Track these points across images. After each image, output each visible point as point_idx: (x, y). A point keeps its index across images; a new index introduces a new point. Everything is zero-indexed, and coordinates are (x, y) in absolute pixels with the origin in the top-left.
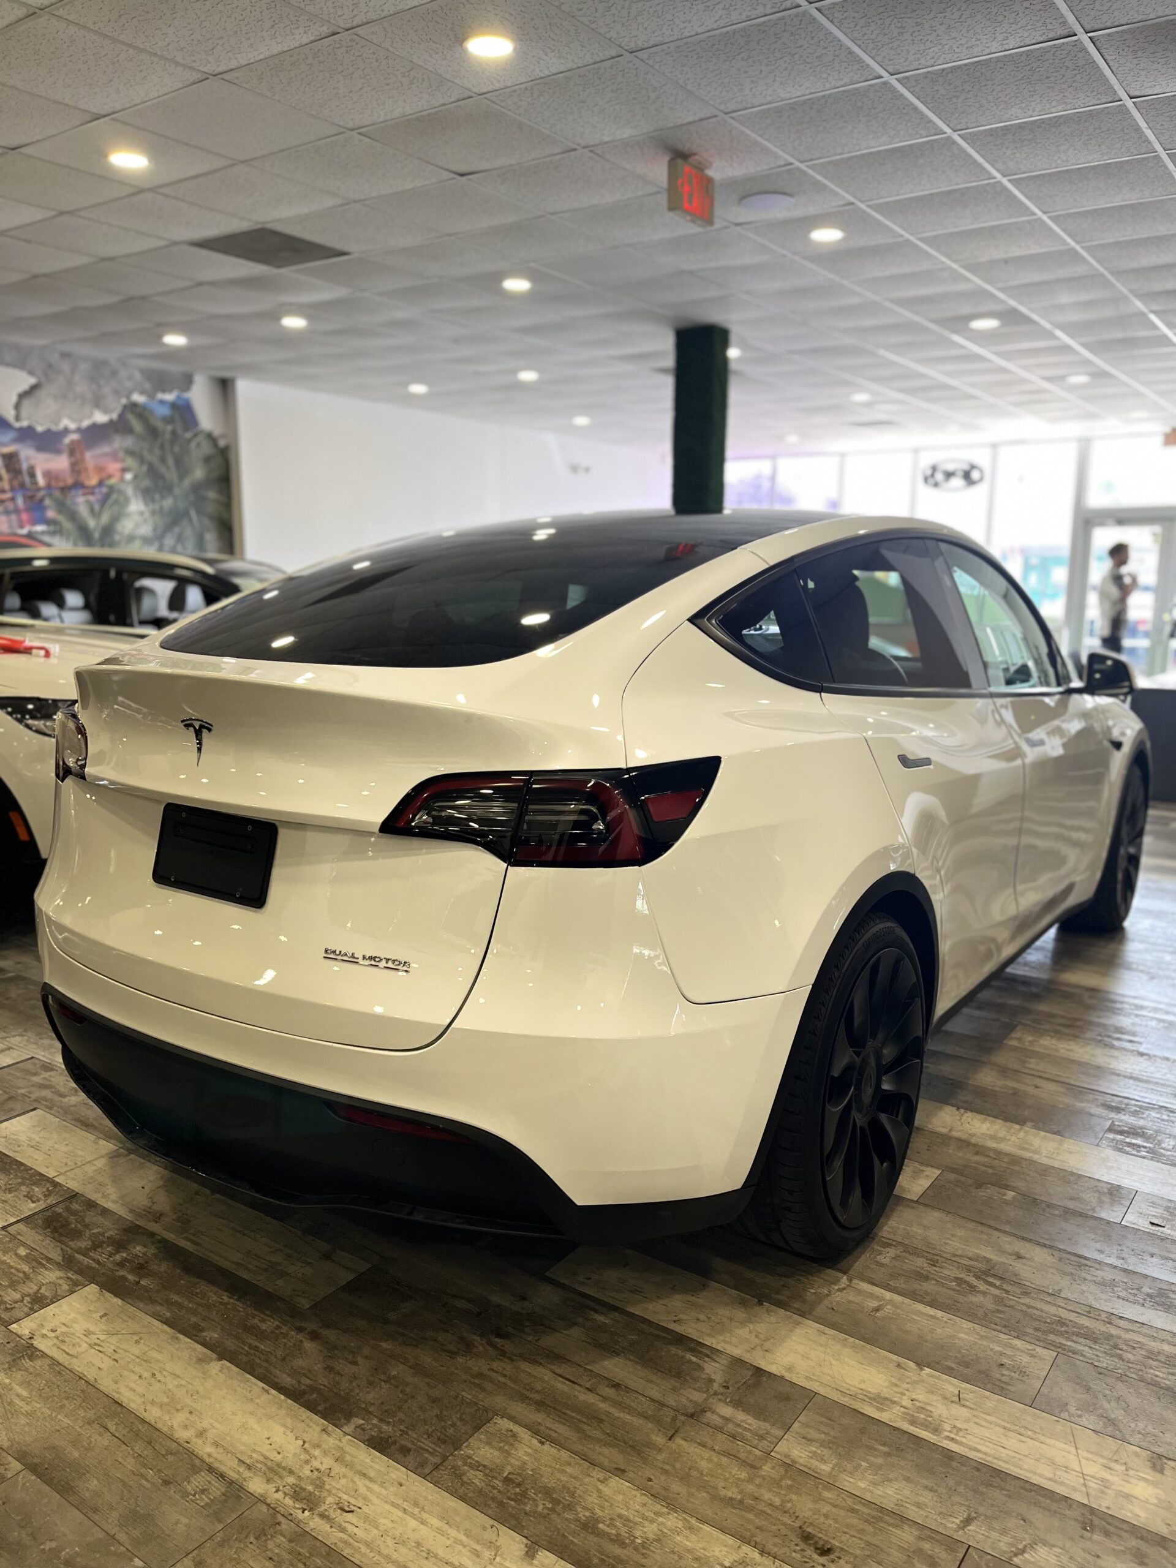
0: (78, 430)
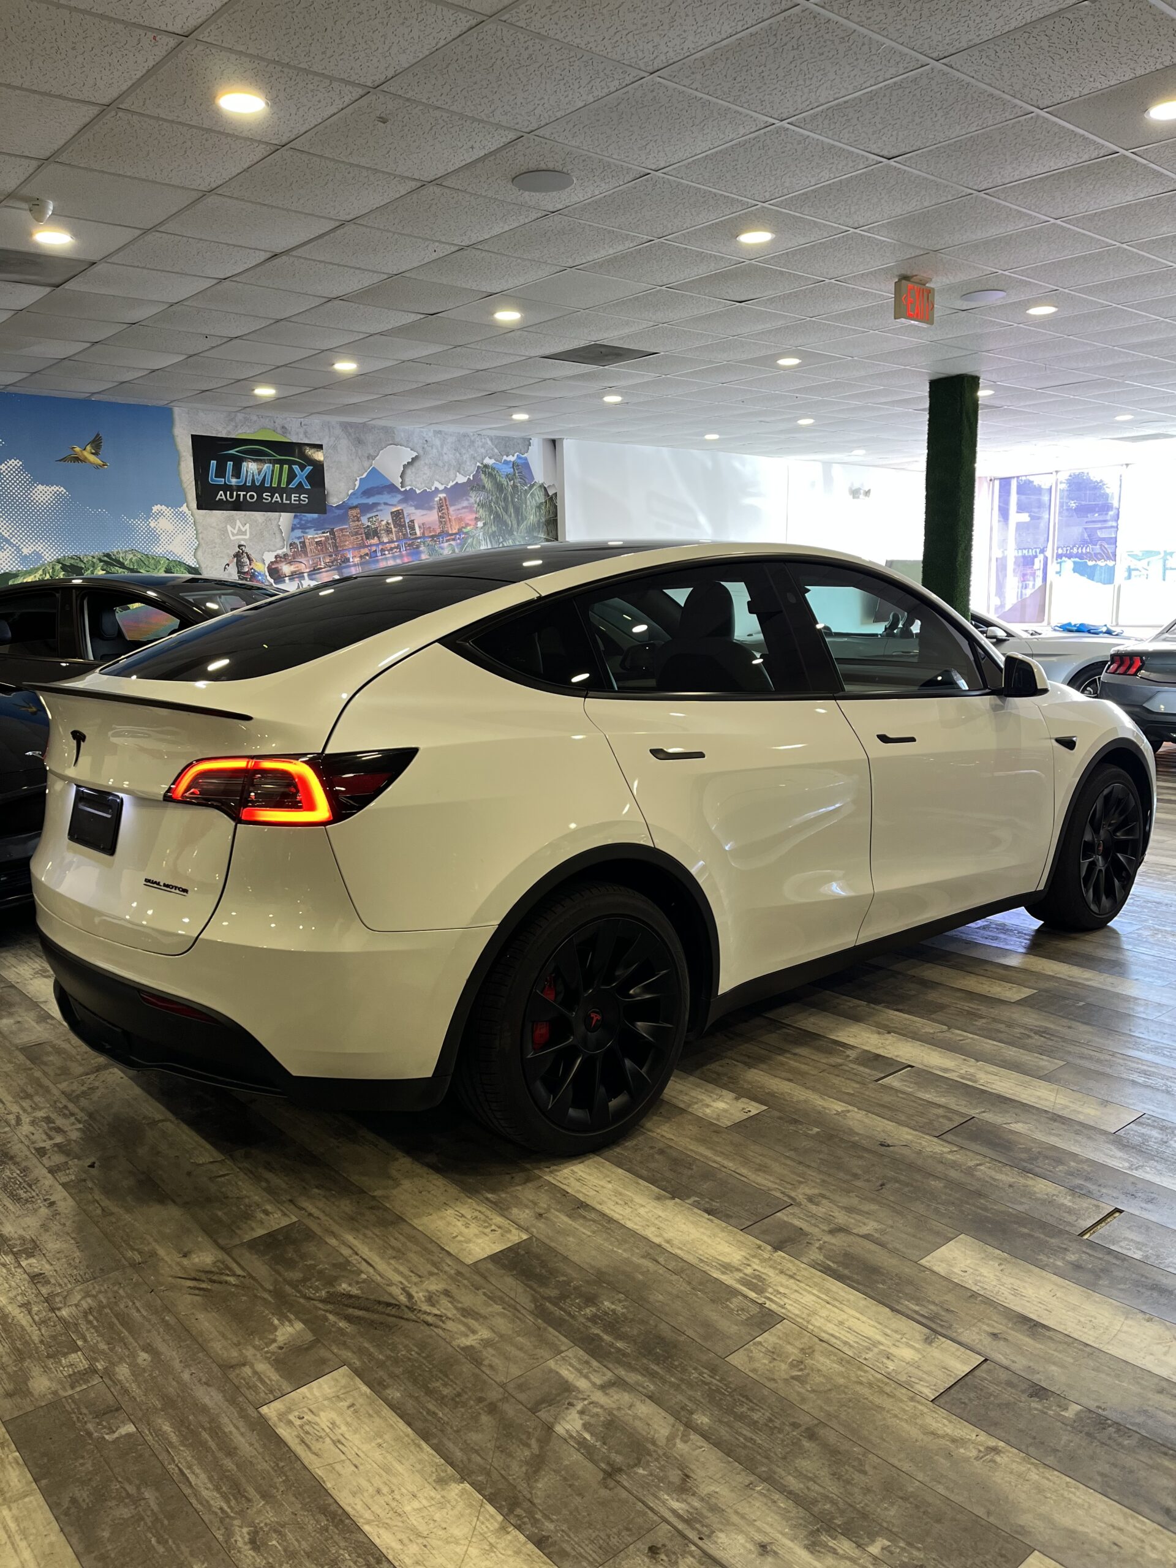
0: (445, 490)
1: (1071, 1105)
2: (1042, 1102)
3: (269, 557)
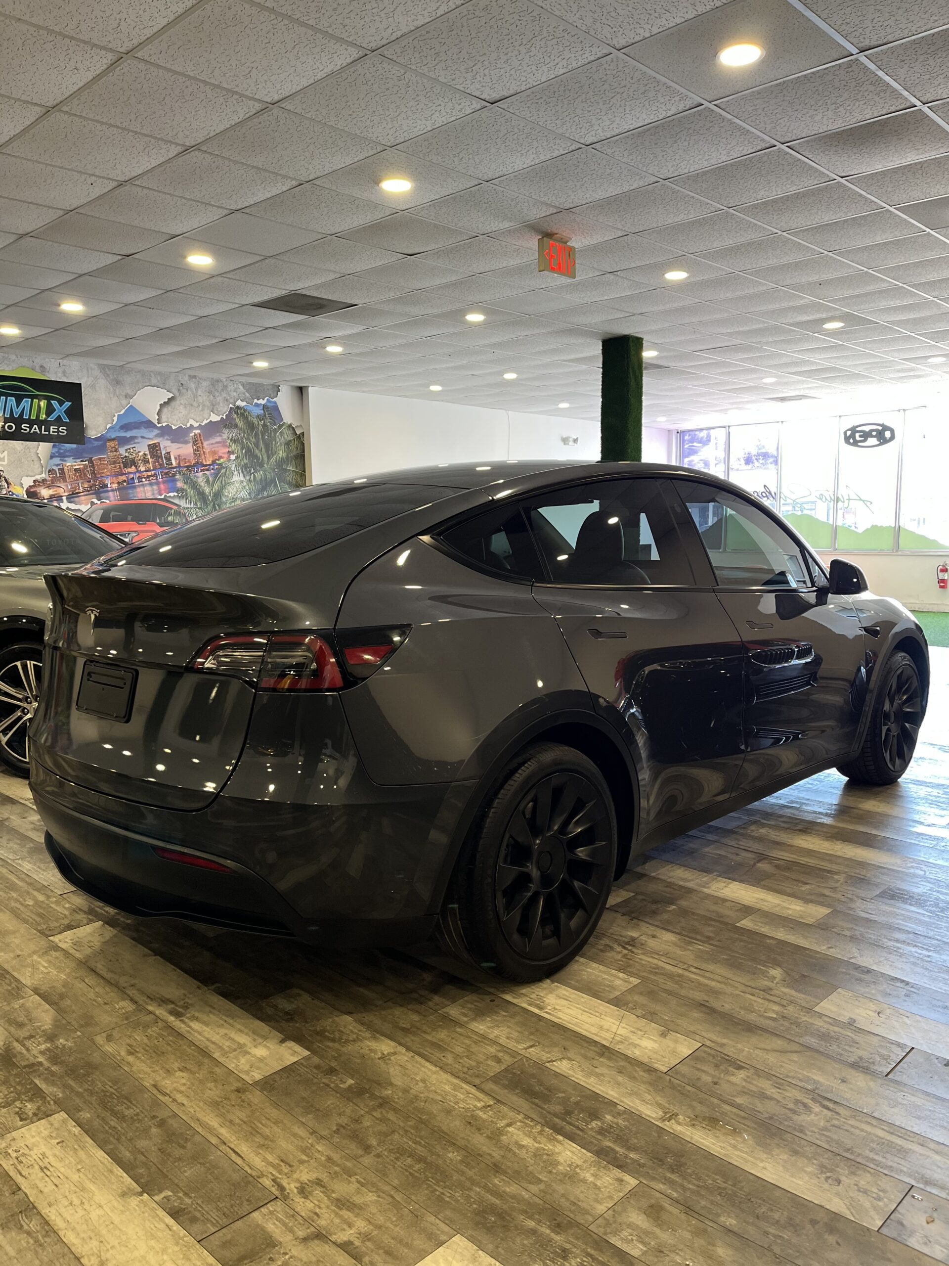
0: (200, 427)
1: (630, 1035)
2: (604, 1034)
3: (28, 482)
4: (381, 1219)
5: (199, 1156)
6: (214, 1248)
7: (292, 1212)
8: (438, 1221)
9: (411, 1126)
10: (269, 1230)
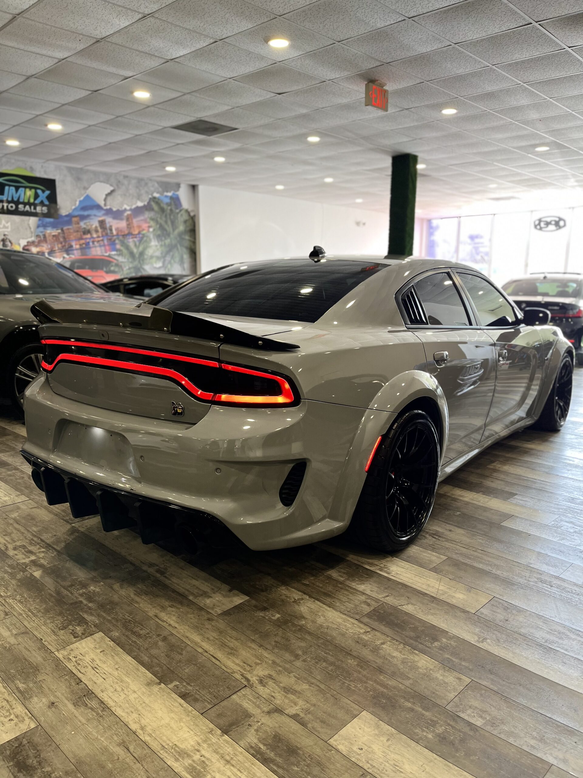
0: (131, 210)
1: (448, 590)
2: (430, 589)
3: (23, 243)
4: (314, 700)
5: (192, 660)
6: (212, 718)
7: (257, 695)
8: (349, 702)
9: (321, 643)
10: (245, 706)
